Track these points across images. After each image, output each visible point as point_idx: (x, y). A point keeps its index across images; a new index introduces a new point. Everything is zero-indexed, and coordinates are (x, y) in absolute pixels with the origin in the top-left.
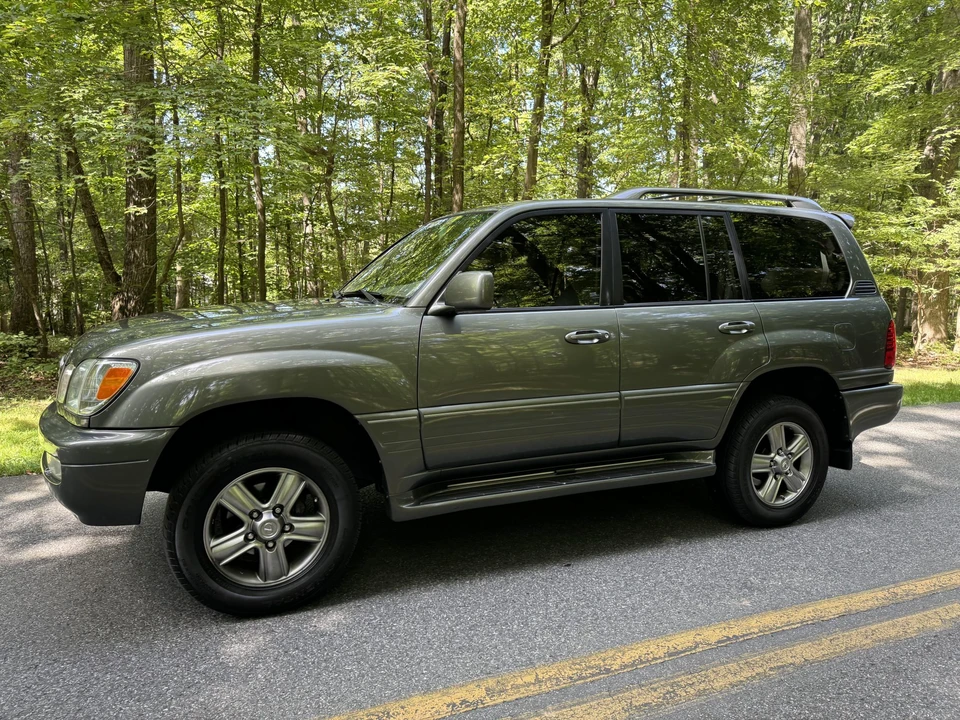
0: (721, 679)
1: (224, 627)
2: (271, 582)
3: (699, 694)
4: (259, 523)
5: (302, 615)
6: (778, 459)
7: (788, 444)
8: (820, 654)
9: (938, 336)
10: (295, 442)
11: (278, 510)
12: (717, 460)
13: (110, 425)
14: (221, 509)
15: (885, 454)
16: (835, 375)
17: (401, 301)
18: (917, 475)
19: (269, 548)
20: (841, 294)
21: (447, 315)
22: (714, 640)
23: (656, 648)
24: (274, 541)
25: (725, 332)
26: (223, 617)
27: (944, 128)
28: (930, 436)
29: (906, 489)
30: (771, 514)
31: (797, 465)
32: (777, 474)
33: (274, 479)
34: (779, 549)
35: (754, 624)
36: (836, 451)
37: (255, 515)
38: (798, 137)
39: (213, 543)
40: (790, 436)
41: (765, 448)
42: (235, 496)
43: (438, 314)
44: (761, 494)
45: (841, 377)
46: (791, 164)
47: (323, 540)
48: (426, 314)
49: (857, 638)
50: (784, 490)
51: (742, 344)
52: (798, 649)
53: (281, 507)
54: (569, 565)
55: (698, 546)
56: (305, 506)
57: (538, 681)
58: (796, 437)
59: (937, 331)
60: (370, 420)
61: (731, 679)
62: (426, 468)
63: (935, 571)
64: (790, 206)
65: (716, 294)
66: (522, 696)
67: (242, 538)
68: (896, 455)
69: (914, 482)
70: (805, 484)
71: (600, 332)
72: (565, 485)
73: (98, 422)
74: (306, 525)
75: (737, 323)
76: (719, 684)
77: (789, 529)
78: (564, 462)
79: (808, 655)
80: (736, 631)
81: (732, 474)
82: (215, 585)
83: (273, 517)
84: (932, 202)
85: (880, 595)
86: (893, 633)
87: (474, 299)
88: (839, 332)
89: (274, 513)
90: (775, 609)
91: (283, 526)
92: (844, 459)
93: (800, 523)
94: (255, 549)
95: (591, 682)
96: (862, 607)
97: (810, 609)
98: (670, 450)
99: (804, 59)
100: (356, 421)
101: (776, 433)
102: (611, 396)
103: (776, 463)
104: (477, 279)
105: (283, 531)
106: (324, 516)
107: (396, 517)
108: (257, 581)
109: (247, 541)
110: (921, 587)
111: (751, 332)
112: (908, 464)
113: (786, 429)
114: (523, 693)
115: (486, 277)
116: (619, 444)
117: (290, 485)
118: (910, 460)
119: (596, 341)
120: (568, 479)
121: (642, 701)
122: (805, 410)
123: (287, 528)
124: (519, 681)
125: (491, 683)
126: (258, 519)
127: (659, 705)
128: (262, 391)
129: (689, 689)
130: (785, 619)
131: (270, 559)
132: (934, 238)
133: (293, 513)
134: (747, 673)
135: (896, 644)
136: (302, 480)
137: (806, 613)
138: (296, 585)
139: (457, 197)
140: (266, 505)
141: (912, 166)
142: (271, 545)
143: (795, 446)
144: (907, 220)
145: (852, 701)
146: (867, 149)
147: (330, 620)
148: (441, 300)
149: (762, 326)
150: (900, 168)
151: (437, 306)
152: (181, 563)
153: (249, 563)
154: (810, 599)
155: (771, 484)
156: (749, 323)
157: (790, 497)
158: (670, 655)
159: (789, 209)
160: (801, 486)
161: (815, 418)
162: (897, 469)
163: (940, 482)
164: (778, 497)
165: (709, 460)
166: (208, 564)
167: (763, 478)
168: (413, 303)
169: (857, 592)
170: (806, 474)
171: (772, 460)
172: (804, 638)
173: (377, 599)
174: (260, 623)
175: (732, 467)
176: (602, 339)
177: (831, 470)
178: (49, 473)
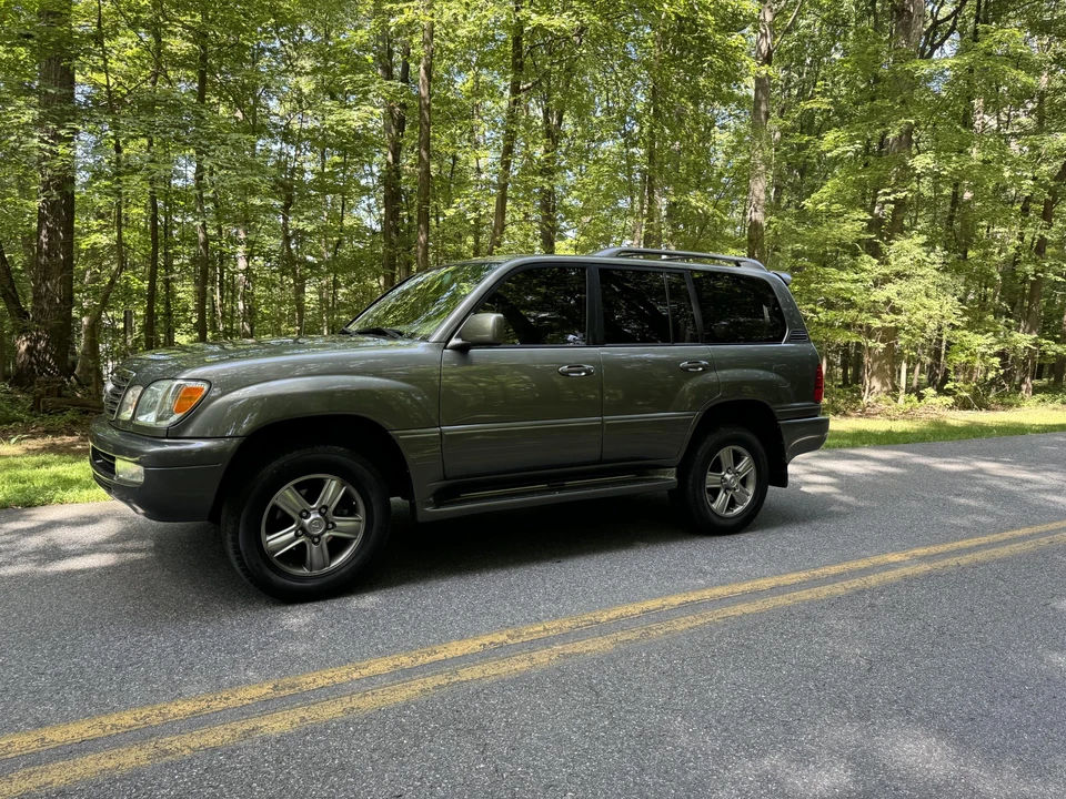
0: (681, 625)
1: (277, 609)
2: (316, 572)
3: (667, 633)
4: (307, 521)
5: (343, 600)
6: (728, 476)
7: (736, 465)
8: (754, 609)
9: (885, 389)
10: (338, 453)
11: (323, 511)
12: (678, 476)
13: (186, 435)
14: (275, 508)
15: (822, 484)
16: (773, 407)
17: (425, 339)
18: (845, 498)
19: (315, 543)
20: (779, 340)
21: (462, 350)
22: (676, 603)
23: (634, 609)
24: (319, 536)
25: (685, 369)
26: (274, 603)
27: (888, 190)
28: (862, 471)
29: (834, 508)
30: (722, 522)
31: (744, 482)
32: (727, 489)
33: (320, 484)
34: (728, 548)
35: (707, 594)
36: (774, 472)
37: (304, 514)
38: (757, 192)
39: (268, 538)
40: (737, 459)
41: (717, 468)
42: (287, 497)
43: (455, 348)
44: (714, 506)
45: (777, 409)
46: (751, 218)
47: (360, 536)
48: (445, 348)
49: (782, 600)
50: (732, 504)
51: (700, 380)
52: (739, 607)
53: (326, 507)
54: (560, 562)
55: (664, 548)
56: (346, 507)
57: (545, 629)
58: (742, 459)
59: (884, 384)
60: (402, 435)
61: (689, 624)
62: (445, 479)
63: (846, 560)
64: (738, 265)
65: (678, 338)
67: (293, 533)
68: (831, 484)
69: (841, 503)
70: (749, 498)
71: (587, 367)
72: (557, 494)
73: (175, 432)
74: (345, 524)
75: (695, 362)
76: (680, 627)
77: (736, 536)
78: (555, 476)
79: (746, 611)
80: (693, 598)
81: (690, 488)
82: (270, 573)
83: (318, 516)
84: (876, 261)
85: (803, 575)
86: (809, 596)
87: (488, 336)
88: (776, 372)
89: (320, 513)
90: (723, 585)
91: (327, 523)
92: (782, 479)
93: (746, 532)
94: (303, 544)
95: (586, 629)
96: (788, 582)
97: (750, 584)
98: (641, 468)
99: (763, 117)
100: (390, 436)
101: (725, 454)
102: (594, 420)
103: (726, 480)
104: (489, 320)
105: (327, 529)
106: (361, 516)
107: (420, 518)
108: (305, 571)
109: (297, 536)
110: (834, 570)
111: (706, 369)
112: (839, 491)
113: (734, 451)
114: (535, 636)
115: (498, 318)
116: (601, 461)
117: (333, 490)
118: (841, 488)
119: (583, 374)
120: (560, 490)
121: (624, 638)
122: (750, 436)
123: (330, 526)
124: (532, 630)
125: (510, 632)
126: (307, 518)
127: (637, 640)
128: (316, 409)
129: (658, 631)
130: (730, 590)
131: (314, 551)
132: (880, 295)
133: (335, 513)
134: (701, 621)
135: (811, 602)
136: (343, 486)
137: (747, 586)
138: (337, 574)
139: (421, 238)
140: (314, 506)
141: (858, 226)
142: (316, 540)
143: (741, 467)
144: (856, 277)
145: (775, 634)
146: (821, 207)
147: (369, 601)
148: (457, 337)
149: (714, 365)
150: (847, 227)
151: (454, 341)
152: (243, 553)
153: (297, 556)
154: (750, 578)
155: (722, 496)
156: (704, 363)
157: (738, 510)
158: (644, 612)
159: (738, 269)
160: (746, 501)
161: (756, 442)
162: (829, 494)
163: (861, 504)
164: (728, 510)
165: (671, 476)
166: (264, 555)
167: (715, 493)
168: (435, 338)
169: (786, 574)
170: (751, 490)
171: (723, 477)
172: (744, 601)
173: (404, 587)
174: (308, 606)
175: (690, 482)
176: (588, 373)
177: (770, 488)
178: (120, 480)
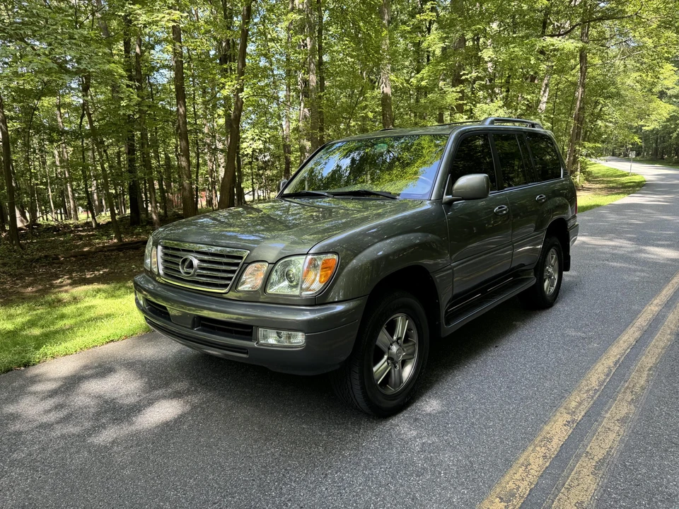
0: (640, 379)
2: (399, 389)
3: (641, 388)
6: (550, 270)
8: (654, 359)
11: (399, 341)
12: (535, 275)
14: (377, 348)
19: (396, 367)
21: (450, 203)
22: (612, 365)
23: (598, 375)
24: (398, 362)
25: (538, 202)
30: (549, 299)
32: (549, 277)
35: (614, 354)
37: (391, 347)
39: (375, 369)
42: (383, 337)
43: (447, 202)
44: (545, 290)
45: (568, 222)
46: (383, 92)
47: (415, 356)
48: (442, 203)
52: (644, 360)
53: (400, 339)
54: (496, 347)
57: (580, 404)
60: (436, 275)
61: (643, 379)
62: (449, 302)
63: (636, 314)
66: (585, 411)
67: (386, 363)
70: (556, 281)
71: (505, 207)
73: (319, 300)
74: (408, 348)
75: (541, 196)
76: (642, 382)
79: (651, 362)
83: (399, 346)
85: (634, 329)
86: (662, 344)
89: (398, 344)
90: (610, 345)
92: (568, 266)
94: (390, 372)
95: (599, 396)
97: (621, 342)
101: (549, 256)
103: (549, 272)
106: (415, 339)
107: (443, 335)
108: (391, 390)
109: (388, 365)
110: (642, 322)
111: (545, 200)
116: (507, 272)
117: (402, 326)
119: (505, 212)
121: (629, 398)
122: (558, 242)
123: (403, 352)
124: (573, 406)
125: (563, 410)
126: (391, 350)
127: (637, 399)
129: (636, 388)
130: (620, 348)
131: (396, 374)
133: (404, 342)
134: (645, 376)
136: (407, 320)
137: (623, 344)
138: (410, 388)
140: (395, 338)
142: (397, 365)
143: (553, 262)
146: (423, 83)
148: (447, 195)
151: (446, 198)
155: (547, 283)
156: (544, 196)
157: (552, 289)
158: (608, 375)
160: (555, 283)
164: (549, 291)
165: (532, 275)
166: (374, 384)
168: (432, 197)
170: (556, 276)
173: (436, 386)
177: (564, 273)
178: (262, 345)
